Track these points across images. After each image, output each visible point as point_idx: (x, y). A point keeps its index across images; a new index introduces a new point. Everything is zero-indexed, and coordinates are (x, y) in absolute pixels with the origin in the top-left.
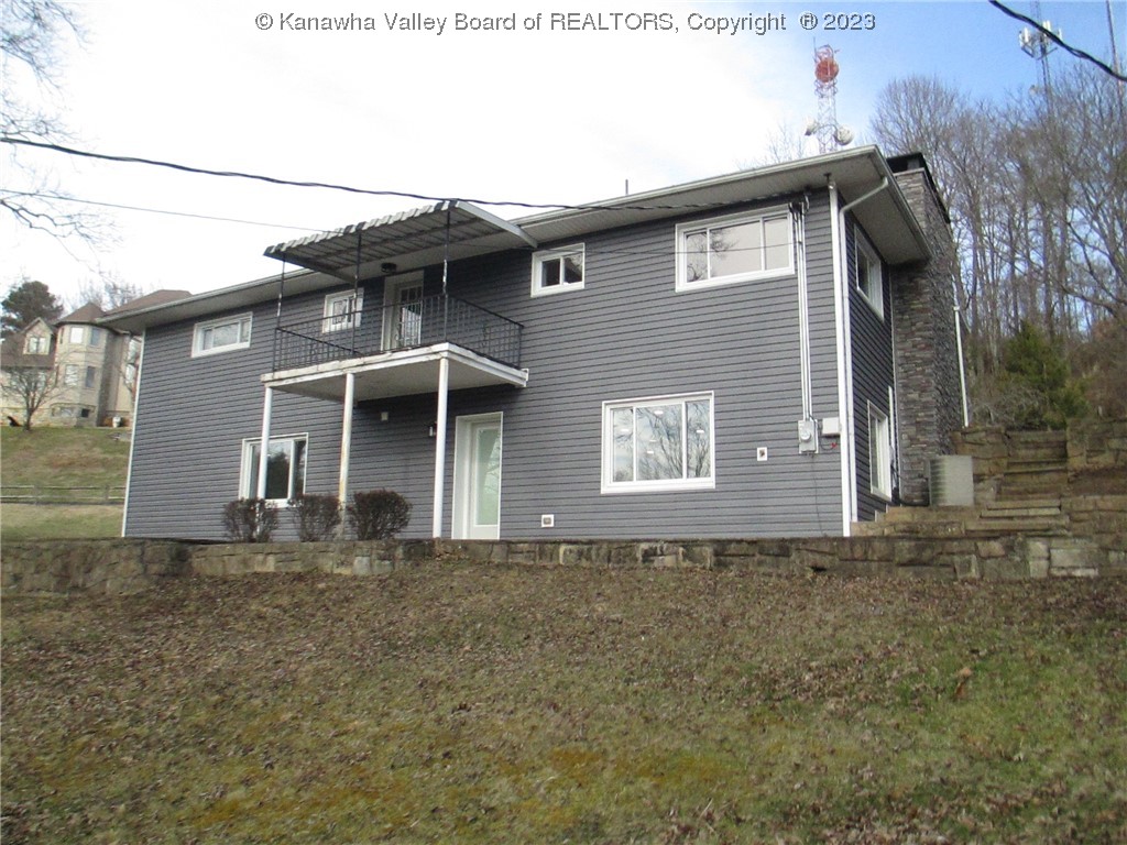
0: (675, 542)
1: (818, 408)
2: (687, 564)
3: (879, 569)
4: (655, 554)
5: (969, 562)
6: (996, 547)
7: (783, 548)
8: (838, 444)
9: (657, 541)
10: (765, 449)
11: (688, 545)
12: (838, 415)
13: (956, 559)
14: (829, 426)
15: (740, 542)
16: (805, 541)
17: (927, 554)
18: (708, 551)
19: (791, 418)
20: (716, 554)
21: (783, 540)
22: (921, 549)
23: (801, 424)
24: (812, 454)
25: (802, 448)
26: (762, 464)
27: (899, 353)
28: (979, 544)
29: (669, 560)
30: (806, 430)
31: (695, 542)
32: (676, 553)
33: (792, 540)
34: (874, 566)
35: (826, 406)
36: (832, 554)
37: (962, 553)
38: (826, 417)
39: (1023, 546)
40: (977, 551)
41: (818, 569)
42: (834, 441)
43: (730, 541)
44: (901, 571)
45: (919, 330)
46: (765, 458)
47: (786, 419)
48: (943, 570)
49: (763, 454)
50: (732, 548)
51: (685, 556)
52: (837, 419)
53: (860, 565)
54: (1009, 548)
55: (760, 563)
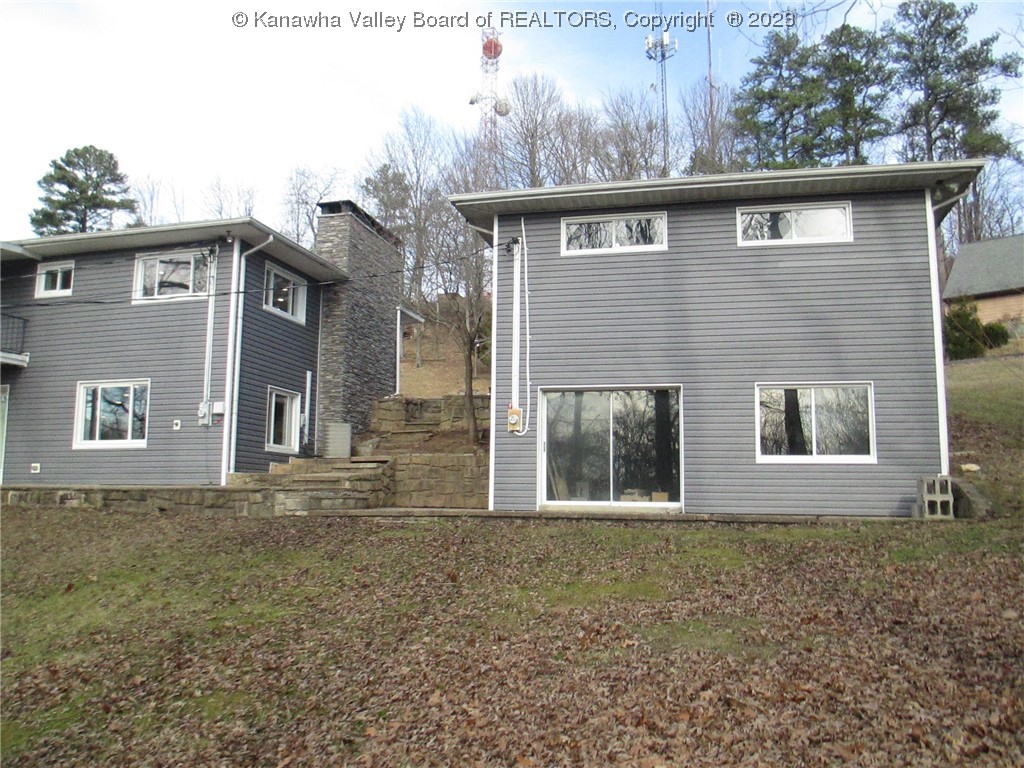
0: (79, 490)
1: (214, 394)
2: (86, 505)
3: (195, 509)
4: (67, 499)
5: (243, 506)
6: (258, 497)
7: (143, 495)
8: (223, 420)
9: (68, 489)
10: (179, 422)
11: (88, 492)
12: (224, 400)
13: (237, 503)
14: (218, 408)
15: (118, 491)
16: (155, 491)
17: (221, 501)
18: (99, 497)
19: (194, 401)
20: (105, 499)
21: (143, 490)
22: (218, 497)
23: (201, 406)
24: (206, 426)
25: (201, 422)
26: (178, 432)
27: (324, 346)
28: (250, 495)
29: (75, 503)
30: (203, 409)
31: (91, 491)
32: (80, 498)
33: (148, 491)
34: (192, 508)
35: (217, 394)
36: (170, 500)
37: (241, 500)
38: (217, 401)
39: (272, 496)
40: (248, 499)
41: (162, 510)
42: (219, 418)
43: (112, 491)
44: (207, 511)
45: (337, 330)
46: (178, 428)
47: (190, 401)
48: (229, 511)
49: (177, 424)
50: (113, 495)
51: (86, 500)
52: (222, 403)
53: (185, 507)
54: (265, 498)
55: (129, 505)
